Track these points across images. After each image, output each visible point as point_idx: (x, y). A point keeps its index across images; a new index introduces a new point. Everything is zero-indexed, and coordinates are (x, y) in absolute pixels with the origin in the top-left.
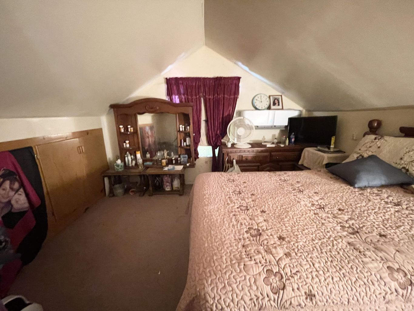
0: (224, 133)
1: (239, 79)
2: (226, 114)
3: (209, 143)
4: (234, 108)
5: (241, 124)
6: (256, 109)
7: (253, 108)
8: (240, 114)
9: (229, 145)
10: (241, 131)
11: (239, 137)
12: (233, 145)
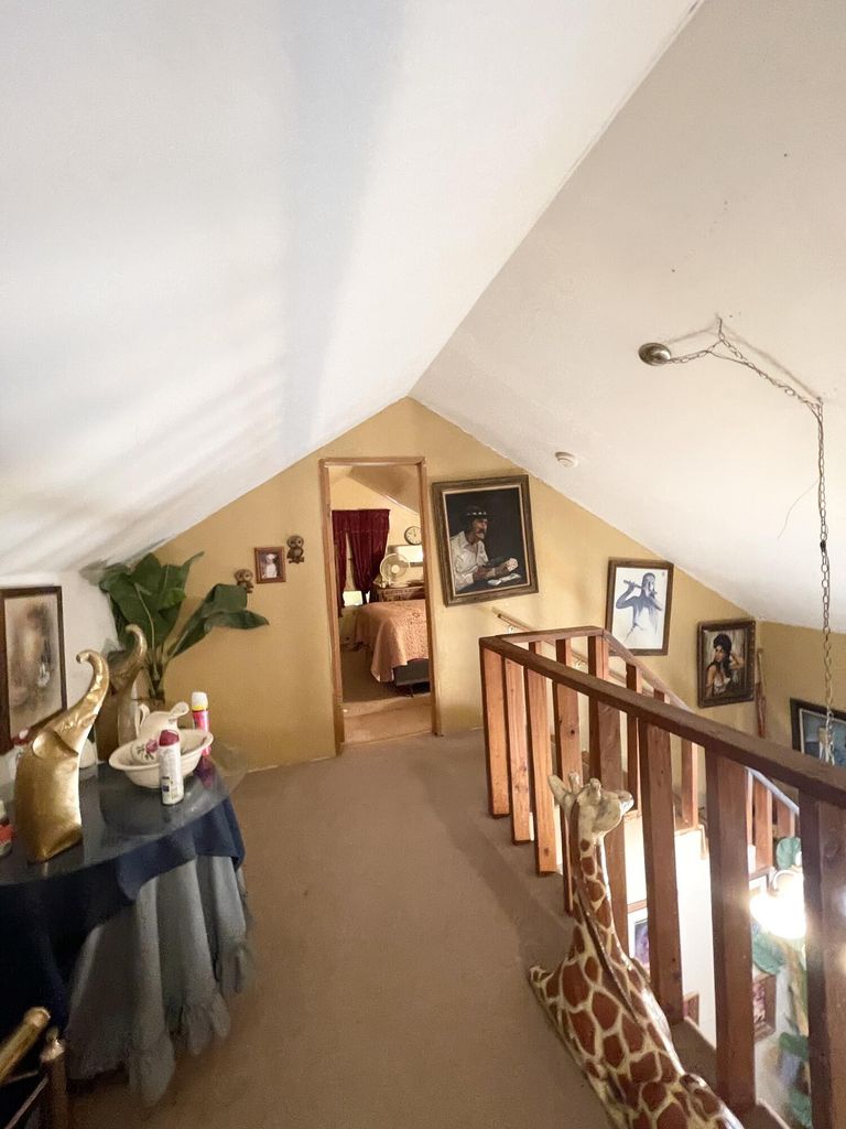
0: (376, 572)
1: (387, 511)
2: (376, 550)
3: (358, 588)
4: (385, 544)
5: (395, 561)
6: (411, 544)
7: (406, 543)
8: (392, 549)
9: (384, 586)
10: (396, 569)
11: (394, 575)
12: (388, 586)
